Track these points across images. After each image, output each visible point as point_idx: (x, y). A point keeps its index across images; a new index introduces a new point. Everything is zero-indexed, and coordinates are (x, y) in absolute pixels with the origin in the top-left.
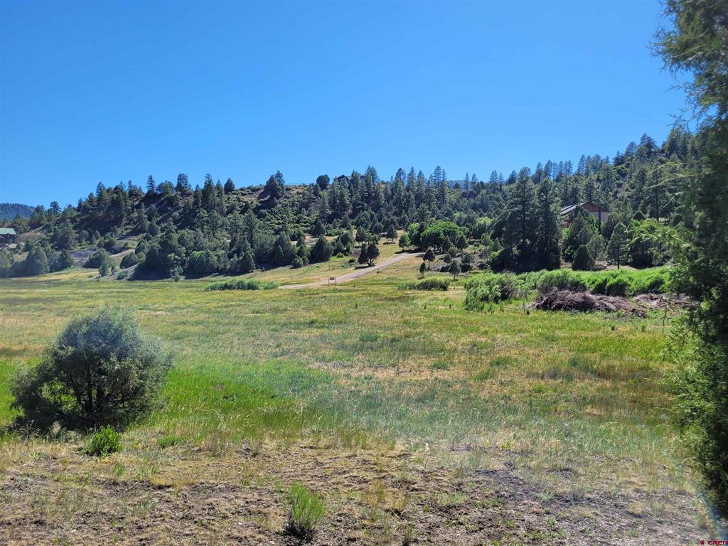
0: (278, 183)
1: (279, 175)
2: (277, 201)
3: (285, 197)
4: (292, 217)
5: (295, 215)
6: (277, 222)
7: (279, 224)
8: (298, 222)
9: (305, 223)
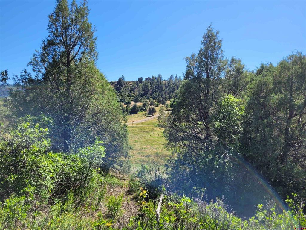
0: (122, 81)
1: (123, 77)
2: (122, 88)
3: (125, 86)
4: (127, 94)
5: (129, 93)
6: (121, 96)
7: (122, 97)
8: (129, 96)
9: (132, 97)
